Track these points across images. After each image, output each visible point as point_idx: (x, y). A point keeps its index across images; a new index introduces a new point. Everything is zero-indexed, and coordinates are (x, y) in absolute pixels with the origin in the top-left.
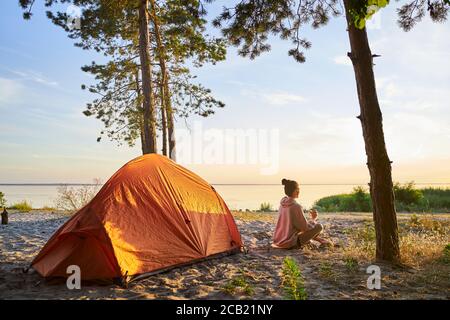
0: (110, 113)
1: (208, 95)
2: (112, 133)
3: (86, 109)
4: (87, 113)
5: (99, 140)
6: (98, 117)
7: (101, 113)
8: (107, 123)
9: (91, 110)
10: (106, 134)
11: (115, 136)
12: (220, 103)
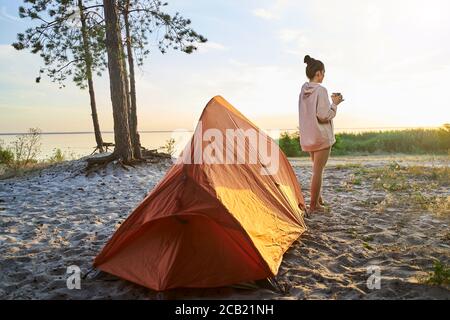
0: (50, 46)
1: (187, 27)
2: (54, 72)
3: (17, 41)
4: (19, 47)
5: (38, 80)
6: (35, 52)
7: (38, 47)
8: (47, 59)
9: (24, 42)
10: (46, 72)
11: (57, 75)
12: (201, 38)
